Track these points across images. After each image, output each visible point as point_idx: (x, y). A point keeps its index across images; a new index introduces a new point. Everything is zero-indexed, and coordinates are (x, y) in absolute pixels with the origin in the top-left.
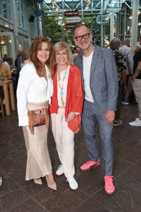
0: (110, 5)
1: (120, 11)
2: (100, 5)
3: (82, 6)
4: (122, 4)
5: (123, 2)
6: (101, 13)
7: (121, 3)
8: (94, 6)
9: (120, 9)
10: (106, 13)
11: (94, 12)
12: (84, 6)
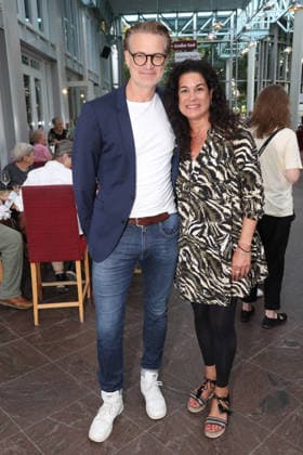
0: (248, 27)
1: (266, 37)
2: (228, 25)
3: (195, 28)
4: (271, 24)
5: (273, 21)
6: (231, 39)
7: (268, 22)
9: (267, 33)
10: (239, 41)
12: (199, 27)
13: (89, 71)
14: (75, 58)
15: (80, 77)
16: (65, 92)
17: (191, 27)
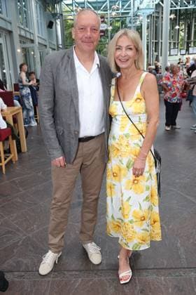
1: (153, 13)
2: (129, 6)
3: (108, 8)
6: (131, 14)
7: (154, 3)
8: (123, 6)
9: (153, 11)
10: (137, 15)
11: (123, 14)
12: (111, 6)
13: (38, 37)
14: (27, 29)
15: (32, 41)
16: (19, 51)
17: (106, 7)
